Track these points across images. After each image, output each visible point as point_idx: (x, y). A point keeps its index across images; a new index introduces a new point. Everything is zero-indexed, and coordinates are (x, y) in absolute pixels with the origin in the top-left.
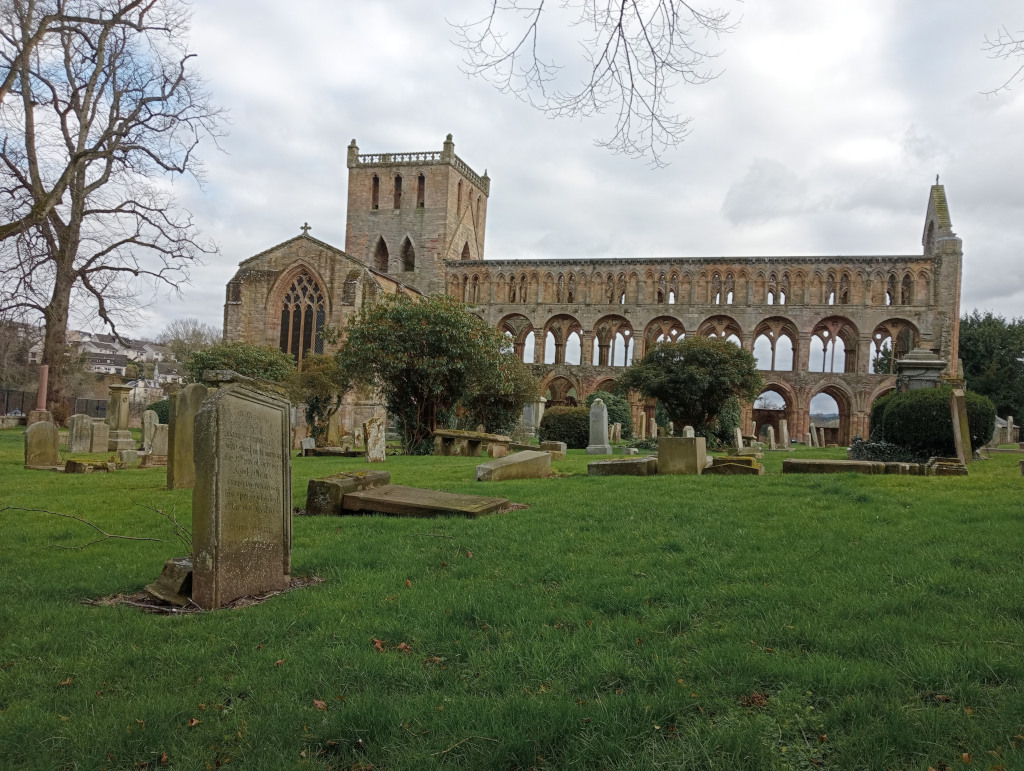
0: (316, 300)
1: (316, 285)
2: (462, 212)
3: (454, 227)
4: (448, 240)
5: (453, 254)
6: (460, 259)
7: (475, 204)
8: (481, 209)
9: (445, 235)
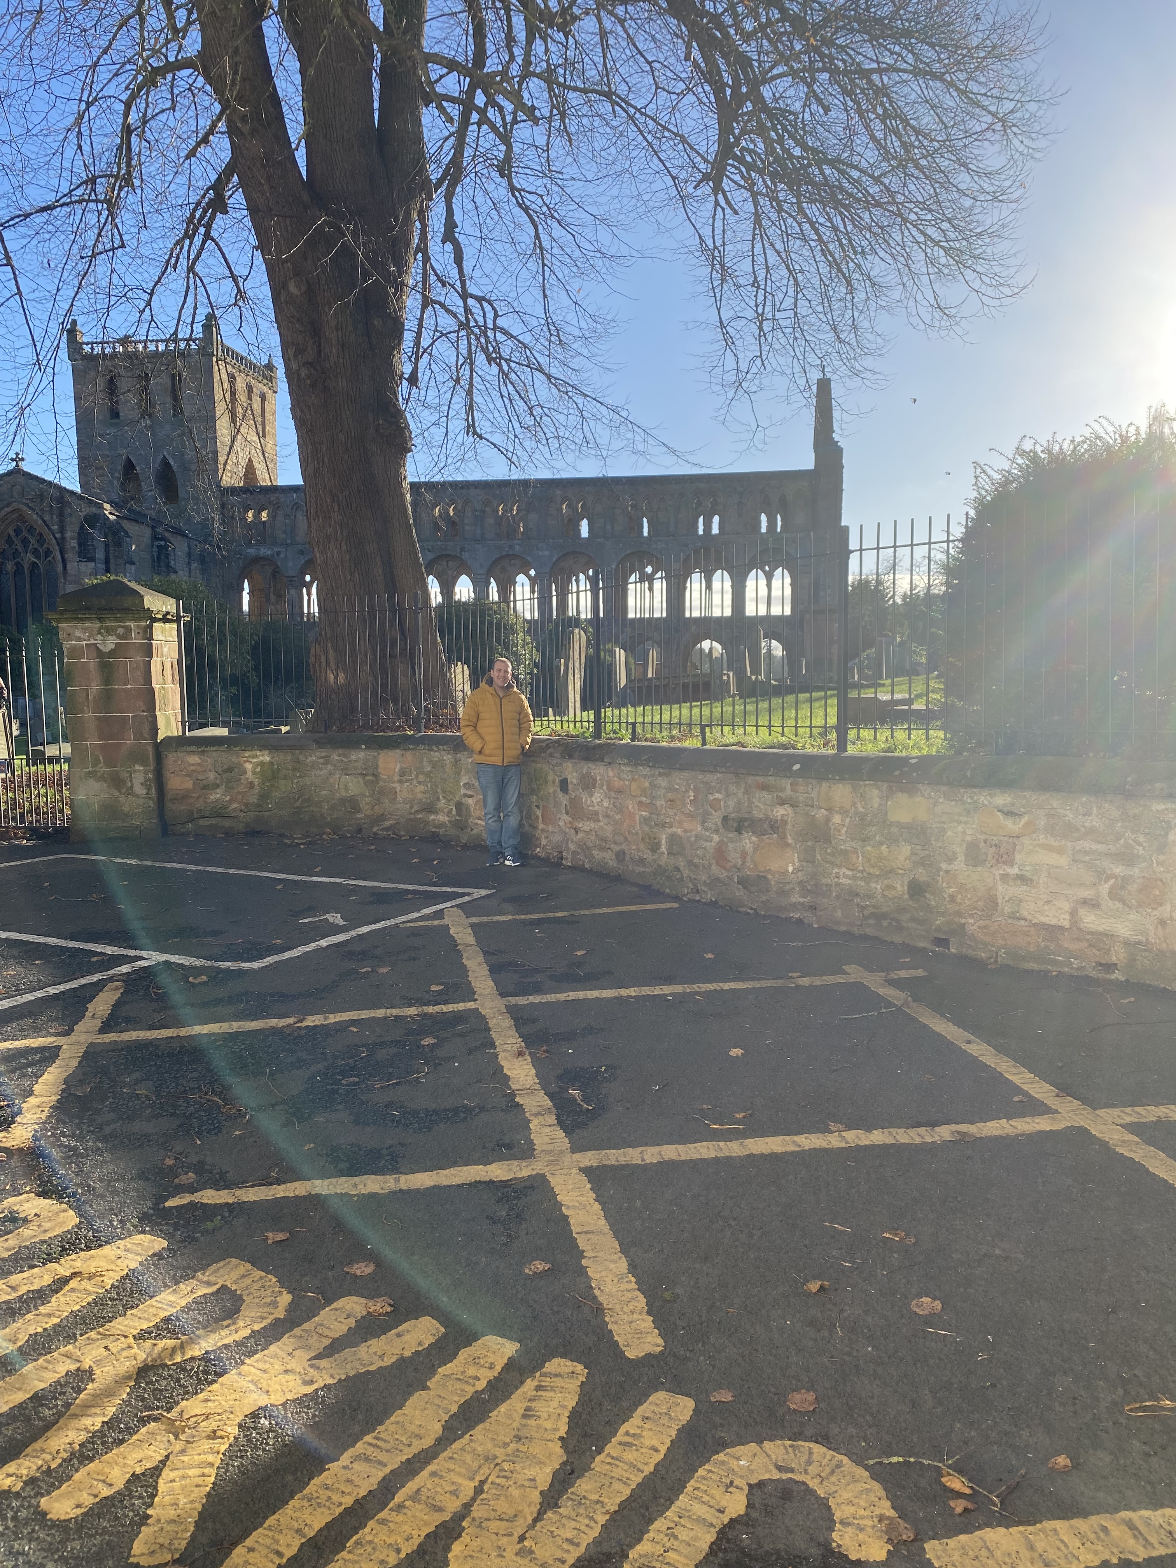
0: (43, 555)
1: (41, 535)
2: (239, 419)
3: (228, 440)
4: (222, 459)
5: (231, 477)
6: (242, 484)
7: (256, 406)
8: (267, 410)
9: (215, 452)
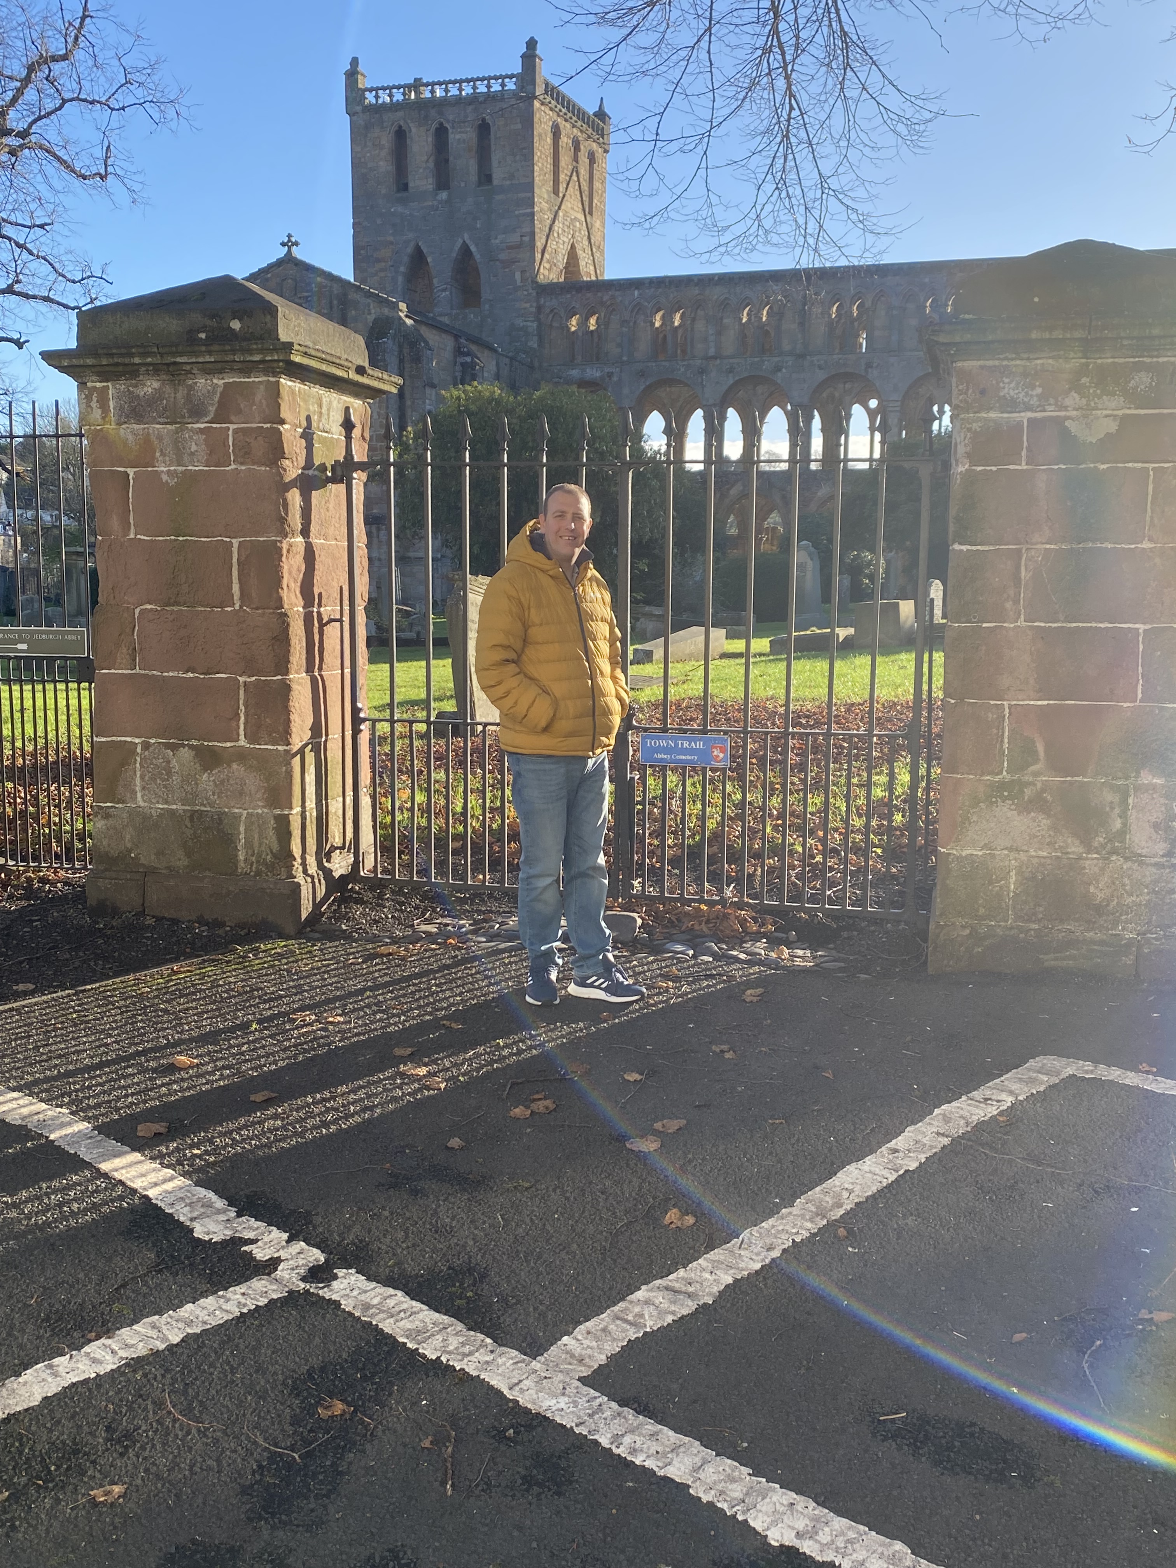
2: (562, 188)
3: (548, 216)
4: (539, 244)
5: (550, 270)
6: (562, 280)
7: (584, 172)
8: (596, 177)
9: (532, 234)
